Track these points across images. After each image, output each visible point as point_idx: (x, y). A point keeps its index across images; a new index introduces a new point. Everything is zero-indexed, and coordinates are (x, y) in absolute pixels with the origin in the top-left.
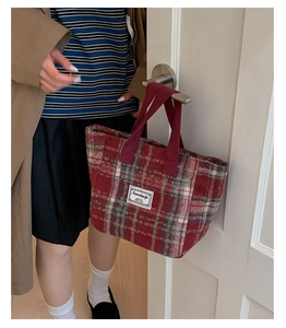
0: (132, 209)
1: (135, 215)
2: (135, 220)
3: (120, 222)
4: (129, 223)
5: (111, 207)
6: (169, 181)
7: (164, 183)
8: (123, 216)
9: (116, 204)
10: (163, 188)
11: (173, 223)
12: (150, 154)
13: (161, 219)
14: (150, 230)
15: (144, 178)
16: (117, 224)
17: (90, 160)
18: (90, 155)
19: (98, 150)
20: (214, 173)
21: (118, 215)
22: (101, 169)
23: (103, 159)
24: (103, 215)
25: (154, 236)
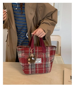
0: (36, 65)
1: (38, 66)
2: (38, 67)
3: (34, 69)
4: (36, 69)
5: (30, 66)
6: (45, 54)
7: (44, 55)
9: (31, 65)
10: (44, 57)
11: (48, 64)
12: (38, 49)
13: (45, 64)
14: (42, 68)
15: (38, 55)
16: (33, 70)
17: (20, 56)
18: (20, 54)
19: (23, 53)
20: (54, 49)
21: (33, 68)
22: (25, 57)
23: (25, 55)
24: (28, 69)
25: (44, 69)
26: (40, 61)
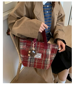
0: (36, 59)
1: (37, 60)
2: (37, 62)
4: (35, 63)
5: (29, 59)
6: (46, 51)
8: (33, 61)
9: (31, 58)
10: (44, 52)
11: (47, 61)
12: (40, 44)
13: (44, 60)
14: (41, 63)
15: (39, 50)
16: (31, 64)
17: (21, 48)
18: (22, 46)
19: (25, 45)
20: (56, 47)
21: (32, 61)
22: (26, 50)
23: (26, 47)
24: (27, 62)
25: (42, 65)
26: (40, 56)
